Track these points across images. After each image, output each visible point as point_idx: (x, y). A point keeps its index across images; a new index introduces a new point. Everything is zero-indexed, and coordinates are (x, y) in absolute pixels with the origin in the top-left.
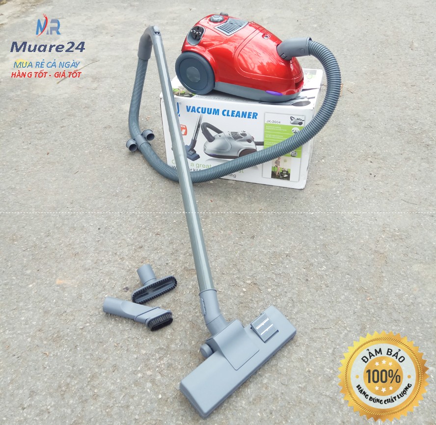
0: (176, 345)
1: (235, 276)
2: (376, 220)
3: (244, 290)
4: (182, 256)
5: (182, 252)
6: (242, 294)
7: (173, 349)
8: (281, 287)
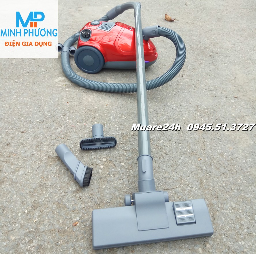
0: (45, 225)
1: (93, 157)
2: (190, 103)
3: (102, 167)
4: (45, 146)
5: (45, 143)
6: (100, 171)
7: (42, 230)
8: (131, 160)
